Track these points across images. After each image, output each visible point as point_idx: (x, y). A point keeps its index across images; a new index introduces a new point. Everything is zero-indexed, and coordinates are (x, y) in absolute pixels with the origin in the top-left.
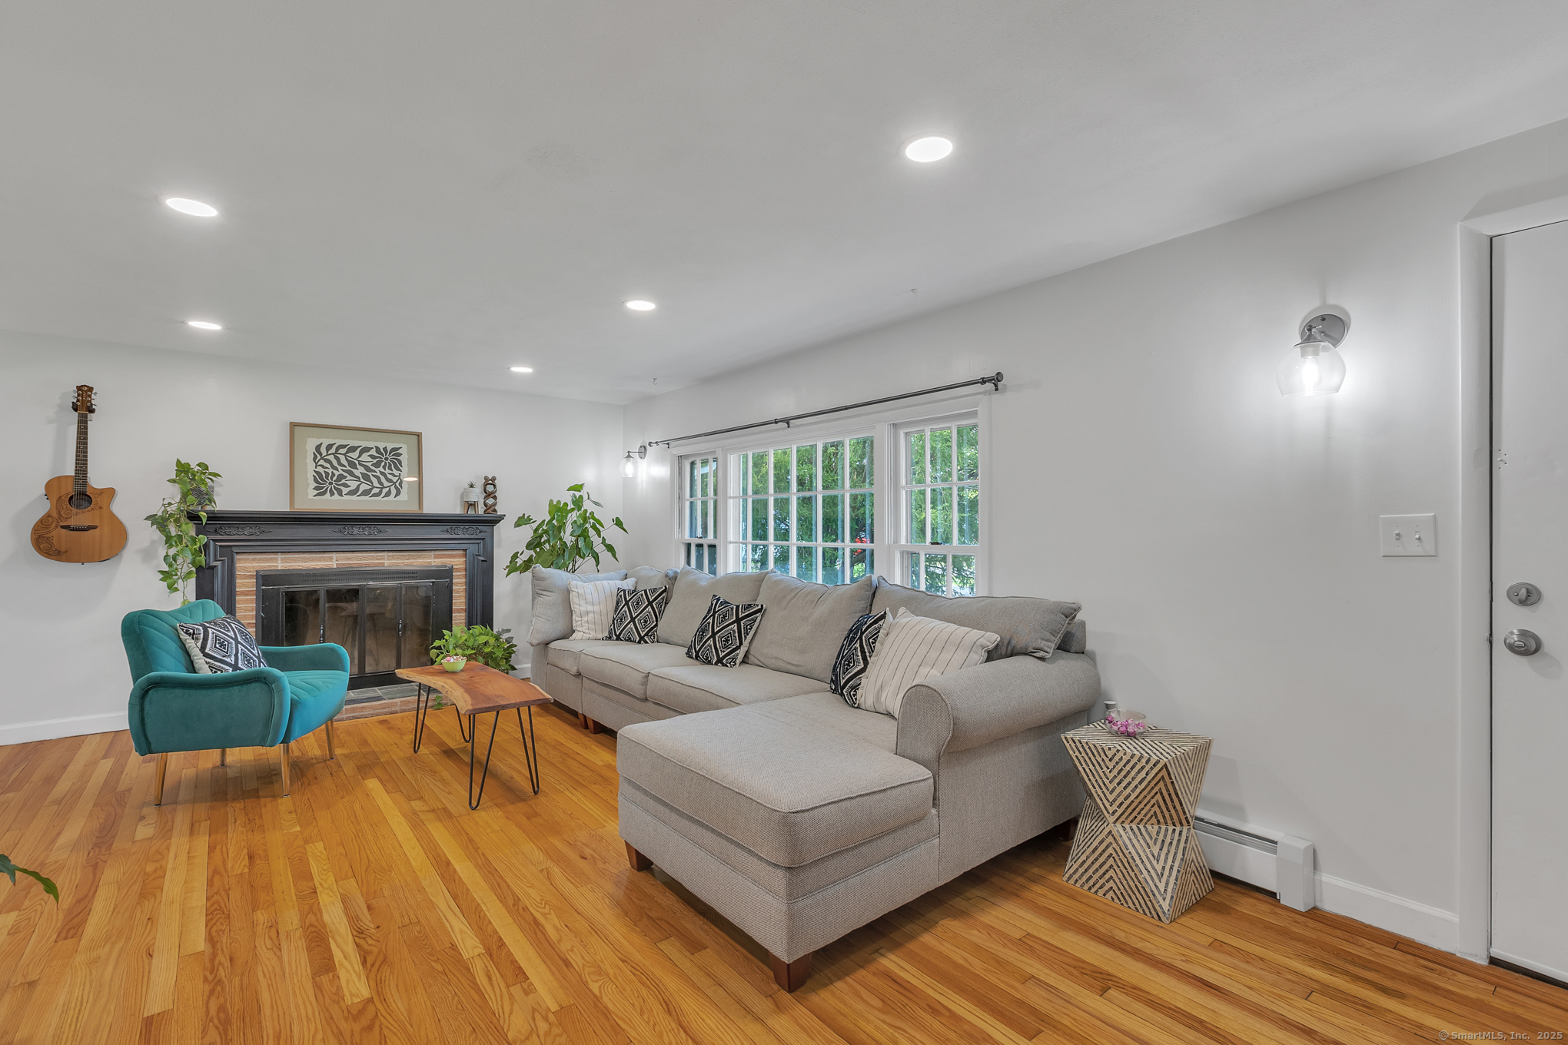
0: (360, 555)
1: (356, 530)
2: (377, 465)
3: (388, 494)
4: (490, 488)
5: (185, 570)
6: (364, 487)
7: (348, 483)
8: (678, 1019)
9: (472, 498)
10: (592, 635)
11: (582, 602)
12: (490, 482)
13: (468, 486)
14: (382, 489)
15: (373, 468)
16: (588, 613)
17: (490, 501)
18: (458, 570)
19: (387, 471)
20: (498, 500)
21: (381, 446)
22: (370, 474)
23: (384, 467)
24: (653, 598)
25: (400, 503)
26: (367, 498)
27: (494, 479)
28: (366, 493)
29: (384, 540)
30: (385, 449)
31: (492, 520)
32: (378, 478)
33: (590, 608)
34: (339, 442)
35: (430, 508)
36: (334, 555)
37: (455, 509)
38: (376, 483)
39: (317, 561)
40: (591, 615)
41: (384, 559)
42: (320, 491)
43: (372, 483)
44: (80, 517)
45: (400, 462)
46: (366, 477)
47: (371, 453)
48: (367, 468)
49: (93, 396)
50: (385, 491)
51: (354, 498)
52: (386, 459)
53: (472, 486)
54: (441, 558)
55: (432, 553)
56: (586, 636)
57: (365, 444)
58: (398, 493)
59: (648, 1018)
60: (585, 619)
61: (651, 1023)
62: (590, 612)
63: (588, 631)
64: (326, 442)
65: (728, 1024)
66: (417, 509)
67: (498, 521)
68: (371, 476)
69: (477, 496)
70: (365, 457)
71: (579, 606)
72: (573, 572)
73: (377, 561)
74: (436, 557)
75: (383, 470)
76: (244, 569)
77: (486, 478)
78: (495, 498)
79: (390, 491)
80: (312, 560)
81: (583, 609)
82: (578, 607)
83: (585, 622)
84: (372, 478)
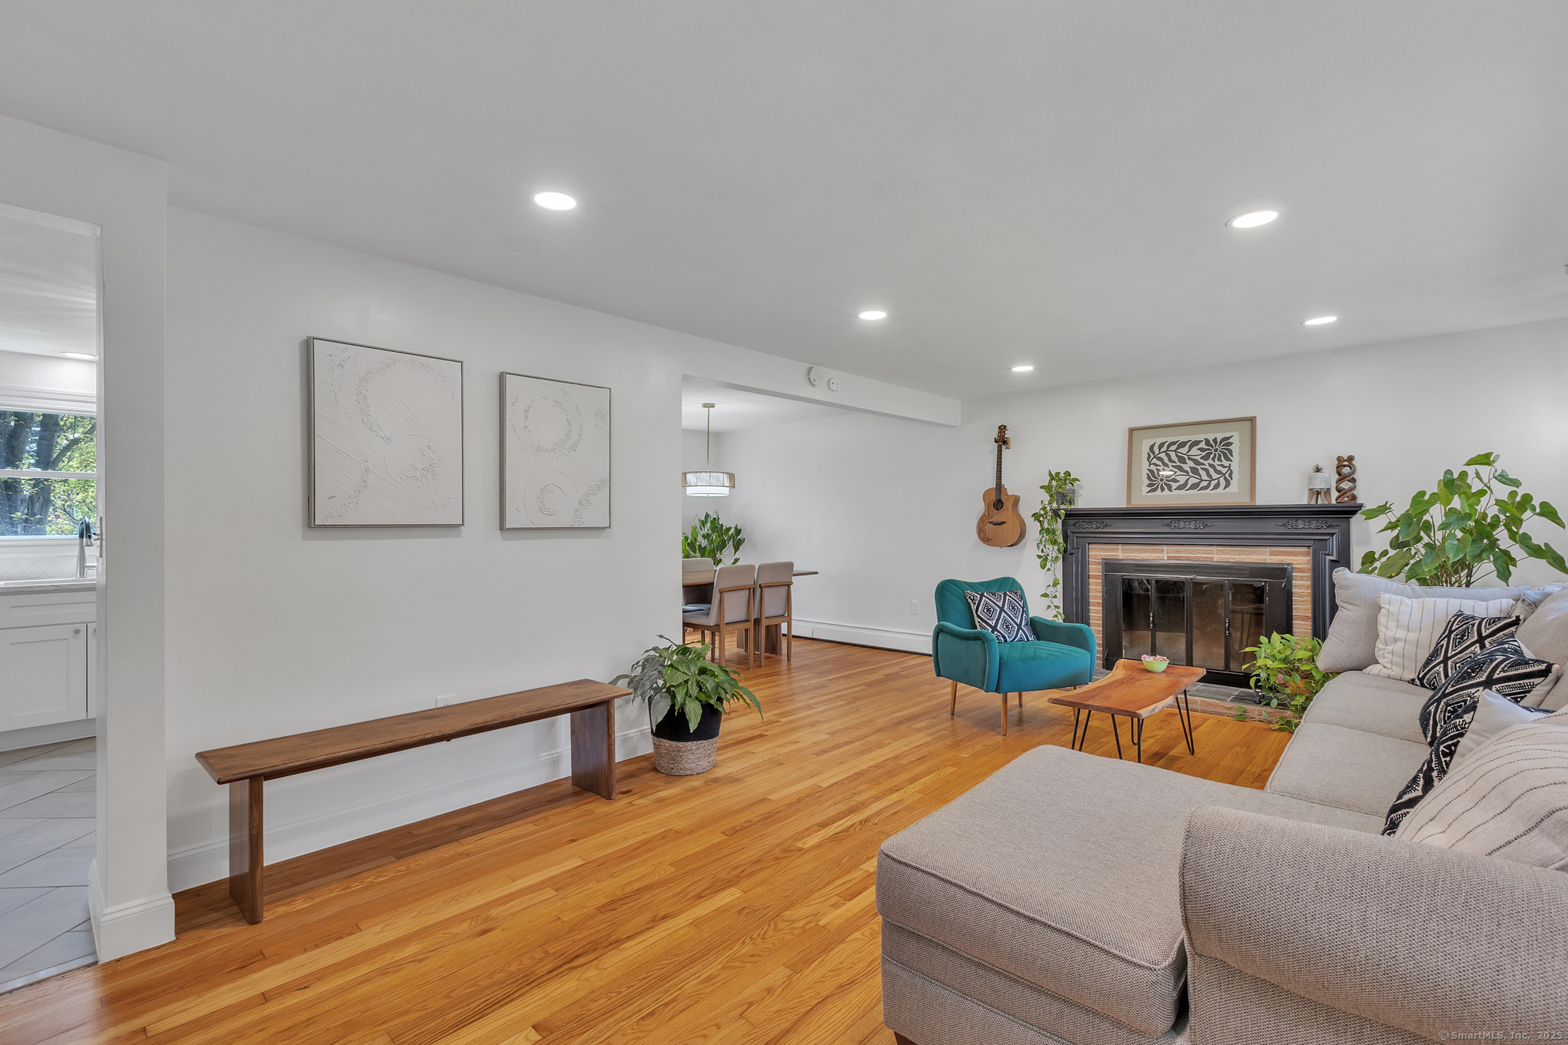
0: (1189, 548)
1: (1182, 524)
2: (1206, 458)
3: (1217, 487)
4: (1346, 470)
5: (1054, 555)
6: (1192, 481)
7: (1178, 478)
8: (835, 994)
9: (1319, 485)
10: (1396, 671)
11: (1392, 625)
12: (1346, 463)
13: (1312, 471)
14: (1210, 481)
15: (1202, 461)
16: (1395, 640)
17: (1345, 485)
18: (1301, 570)
19: (1217, 462)
20: (1356, 484)
21: (1211, 437)
22: (1198, 467)
23: (1213, 459)
24: (1488, 632)
25: (1232, 495)
26: (1195, 491)
27: (1351, 459)
28: (1194, 487)
29: (1212, 533)
30: (1215, 440)
31: (1346, 511)
32: (1206, 470)
33: (1401, 634)
34: (1170, 440)
35: (1265, 498)
36: (1165, 548)
37: (1300, 498)
38: (1204, 476)
39: (1150, 552)
40: (1400, 644)
41: (1213, 554)
42: (1153, 488)
43: (1200, 476)
44: (998, 517)
45: (1230, 452)
46: (1195, 471)
47: (1200, 446)
48: (1196, 462)
49: (1006, 432)
50: (1213, 483)
51: (1183, 492)
52: (1216, 450)
53: (1318, 470)
54: (1279, 555)
55: (1268, 549)
56: (1386, 672)
57: (1194, 438)
58: (1228, 484)
59: (829, 976)
60: (1390, 648)
61: (823, 979)
62: (1400, 639)
63: (1390, 666)
64: (1159, 441)
65: (839, 1030)
66: (1249, 501)
67: (1354, 513)
68: (1200, 470)
69: (1328, 479)
70: (1194, 451)
71: (1387, 628)
72: (1468, 584)
73: (1206, 556)
74: (1272, 554)
75: (1212, 462)
76: (1095, 557)
77: (1339, 459)
78: (1354, 480)
79: (1218, 483)
80: (1146, 551)
81: (1390, 634)
82: (1384, 630)
83: (1389, 653)
84: (1201, 471)
